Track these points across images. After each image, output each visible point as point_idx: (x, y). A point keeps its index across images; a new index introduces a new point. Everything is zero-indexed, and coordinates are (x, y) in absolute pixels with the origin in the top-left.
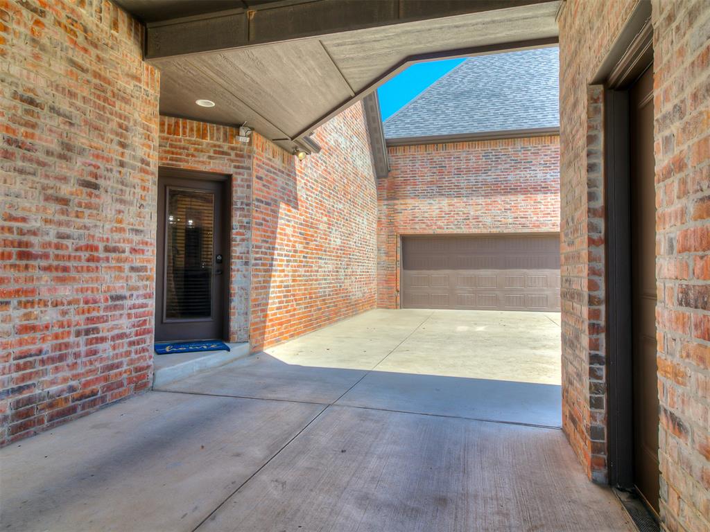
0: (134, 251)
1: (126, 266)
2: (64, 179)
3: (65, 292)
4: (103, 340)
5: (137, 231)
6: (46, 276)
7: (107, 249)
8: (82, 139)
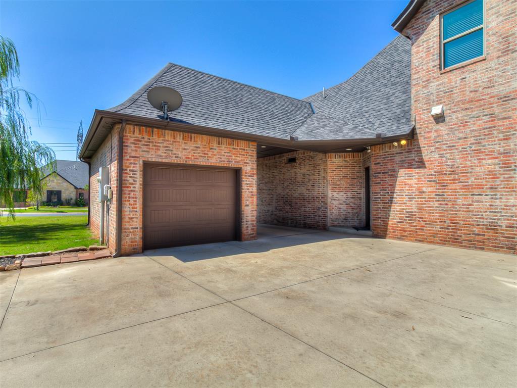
0: (322, 198)
1: (320, 201)
2: (309, 186)
3: (310, 206)
4: (316, 216)
5: (323, 193)
6: (307, 203)
7: (317, 198)
8: (311, 178)
